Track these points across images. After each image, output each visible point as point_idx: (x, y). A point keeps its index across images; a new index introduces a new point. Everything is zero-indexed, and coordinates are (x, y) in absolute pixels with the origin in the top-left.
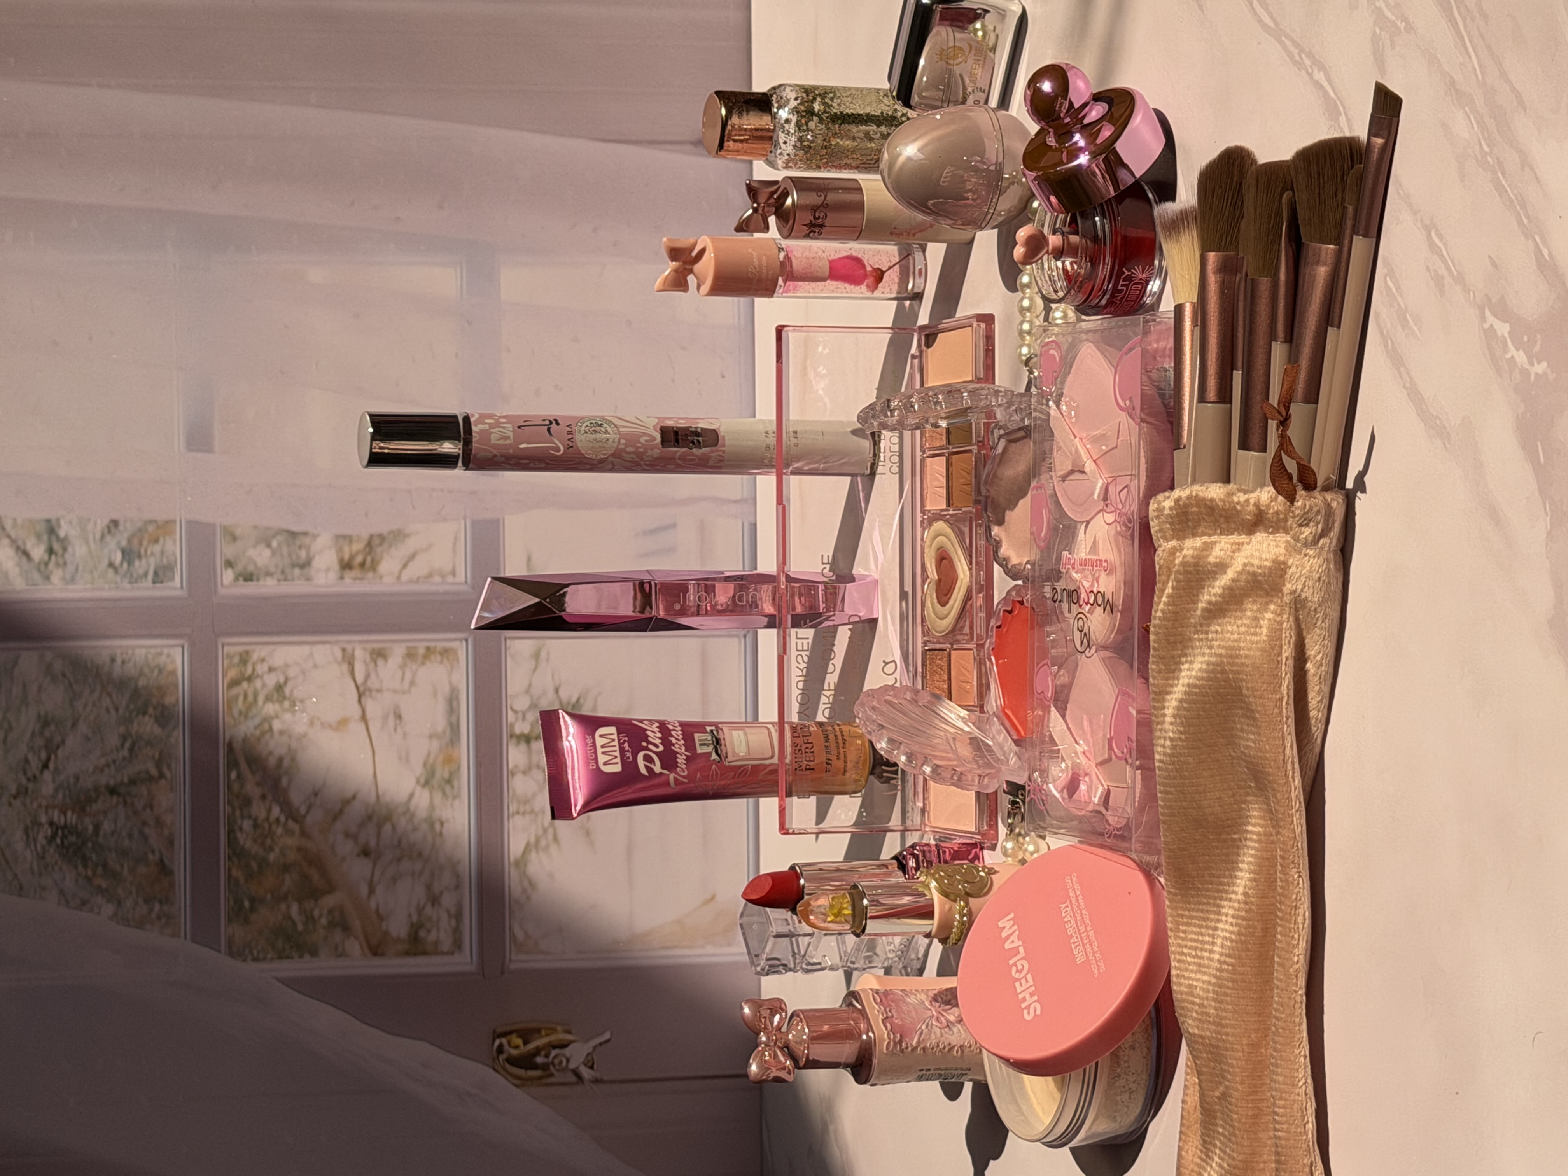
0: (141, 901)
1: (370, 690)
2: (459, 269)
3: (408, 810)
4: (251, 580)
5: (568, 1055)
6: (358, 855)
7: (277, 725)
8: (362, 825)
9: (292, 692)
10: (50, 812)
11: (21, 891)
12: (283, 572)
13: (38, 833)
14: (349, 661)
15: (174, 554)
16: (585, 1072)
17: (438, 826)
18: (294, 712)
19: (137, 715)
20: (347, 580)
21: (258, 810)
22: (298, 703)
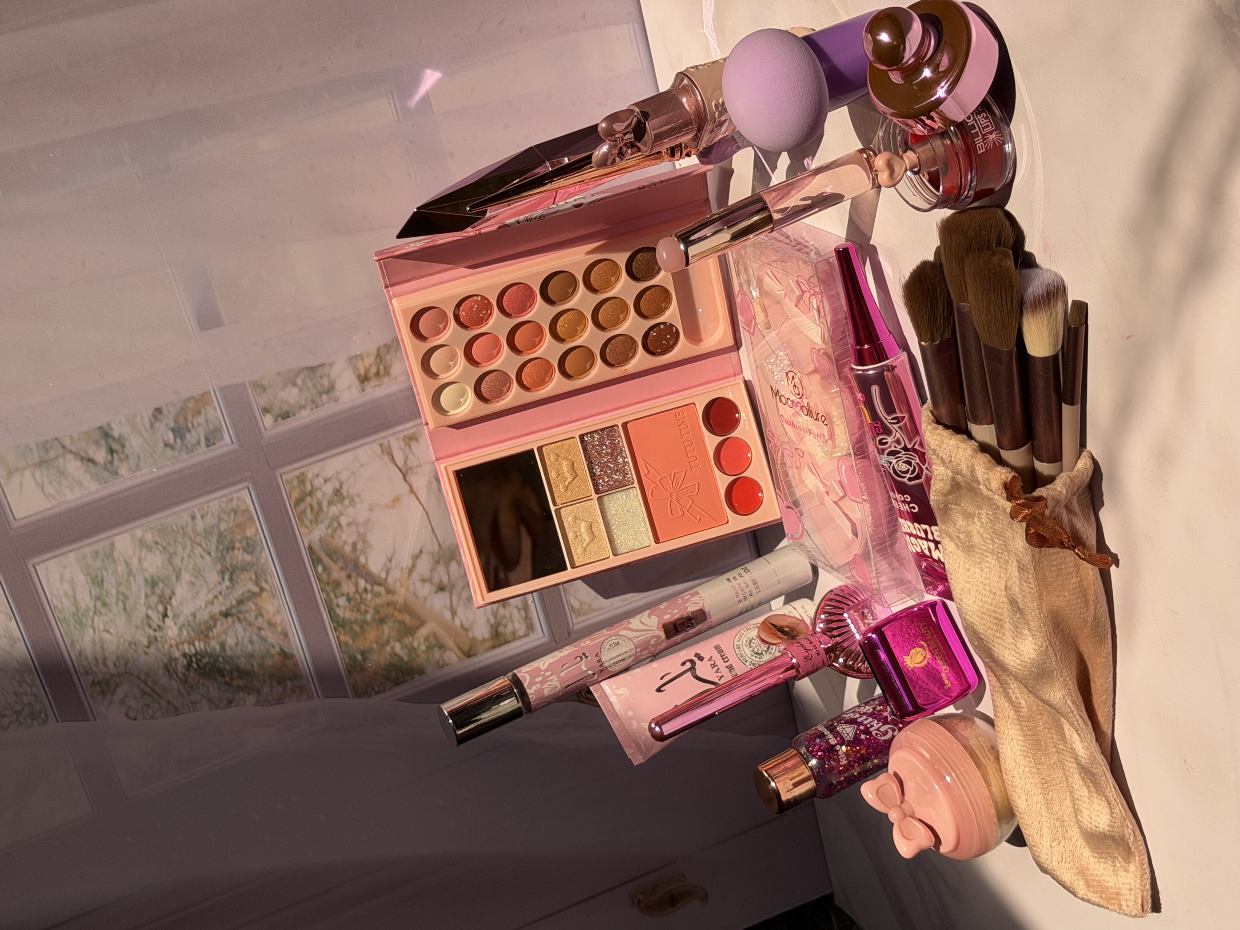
0: (275, 684)
1: (411, 468)
2: (390, 97)
4: (289, 417)
6: (436, 592)
7: (344, 521)
8: (433, 570)
9: (348, 492)
10: (181, 647)
11: (177, 711)
12: (313, 402)
13: (176, 666)
14: (388, 452)
15: (217, 418)
18: (354, 506)
19: (228, 552)
20: (368, 390)
21: (348, 587)
22: (356, 499)
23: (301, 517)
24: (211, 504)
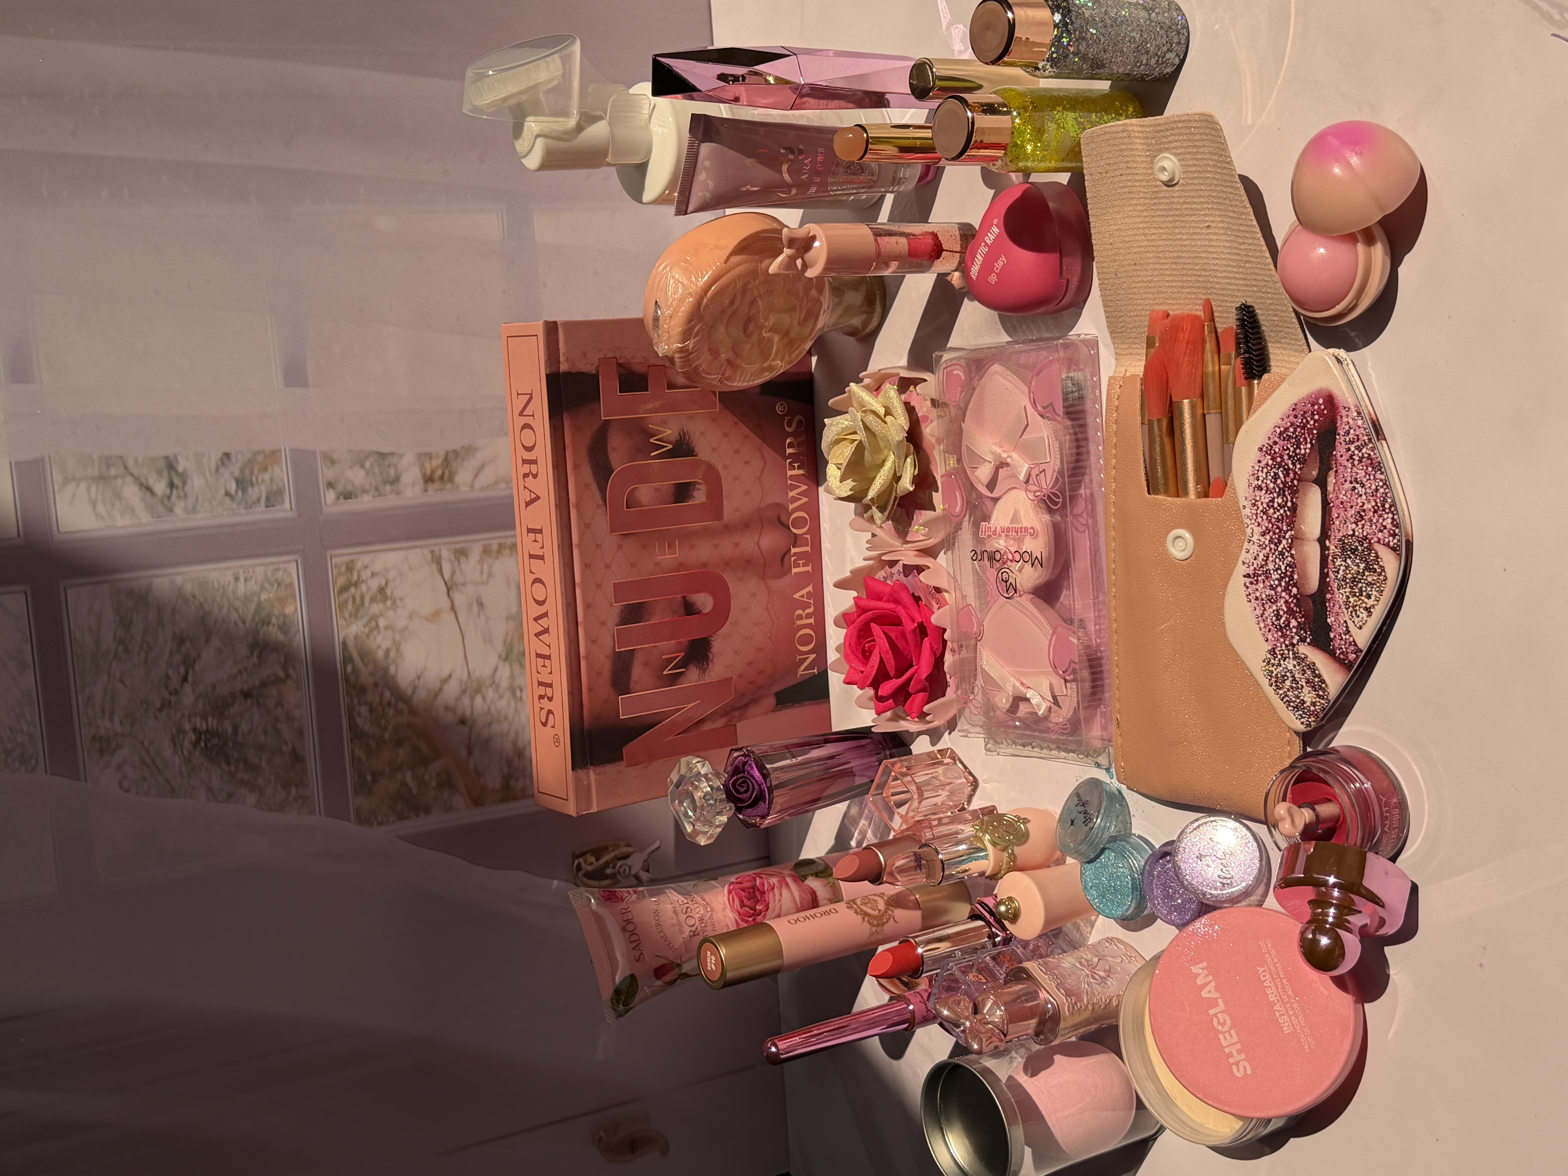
0: (279, 787)
1: (456, 584)
2: (501, 214)
3: (494, 682)
4: (351, 498)
5: (630, 864)
6: (457, 725)
7: (382, 622)
8: (458, 699)
9: (392, 593)
10: (193, 720)
11: (173, 793)
12: (377, 489)
13: (183, 740)
14: (437, 561)
15: (282, 480)
16: (644, 876)
17: (518, 693)
18: (395, 610)
20: (431, 492)
21: (372, 697)
22: (398, 602)
23: (342, 606)
24: (258, 569)
